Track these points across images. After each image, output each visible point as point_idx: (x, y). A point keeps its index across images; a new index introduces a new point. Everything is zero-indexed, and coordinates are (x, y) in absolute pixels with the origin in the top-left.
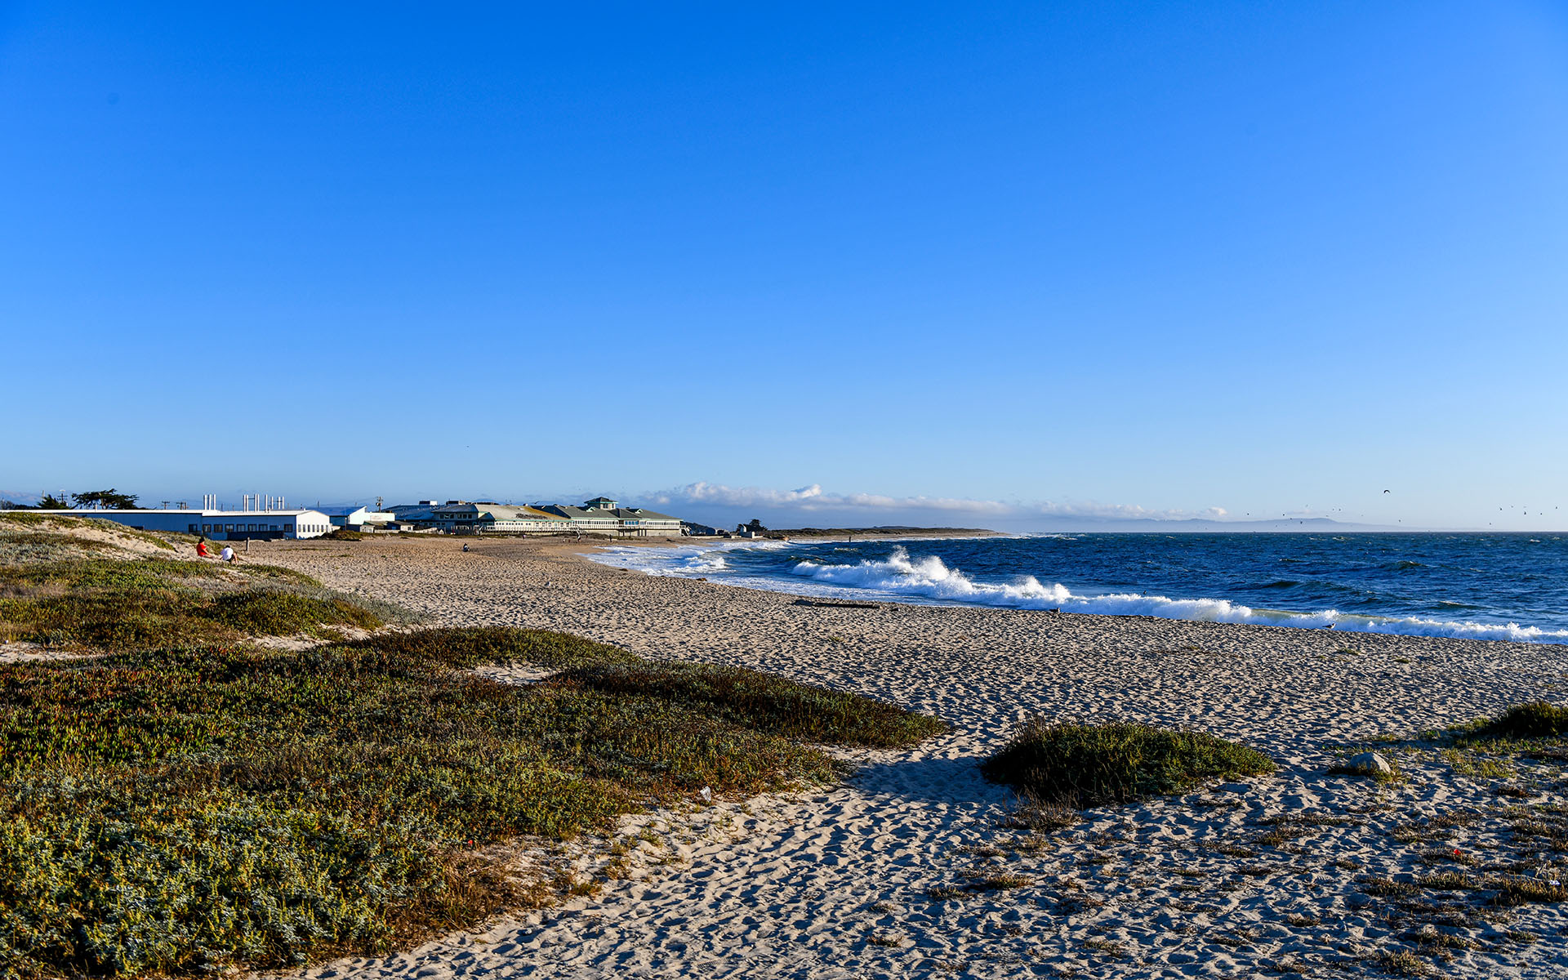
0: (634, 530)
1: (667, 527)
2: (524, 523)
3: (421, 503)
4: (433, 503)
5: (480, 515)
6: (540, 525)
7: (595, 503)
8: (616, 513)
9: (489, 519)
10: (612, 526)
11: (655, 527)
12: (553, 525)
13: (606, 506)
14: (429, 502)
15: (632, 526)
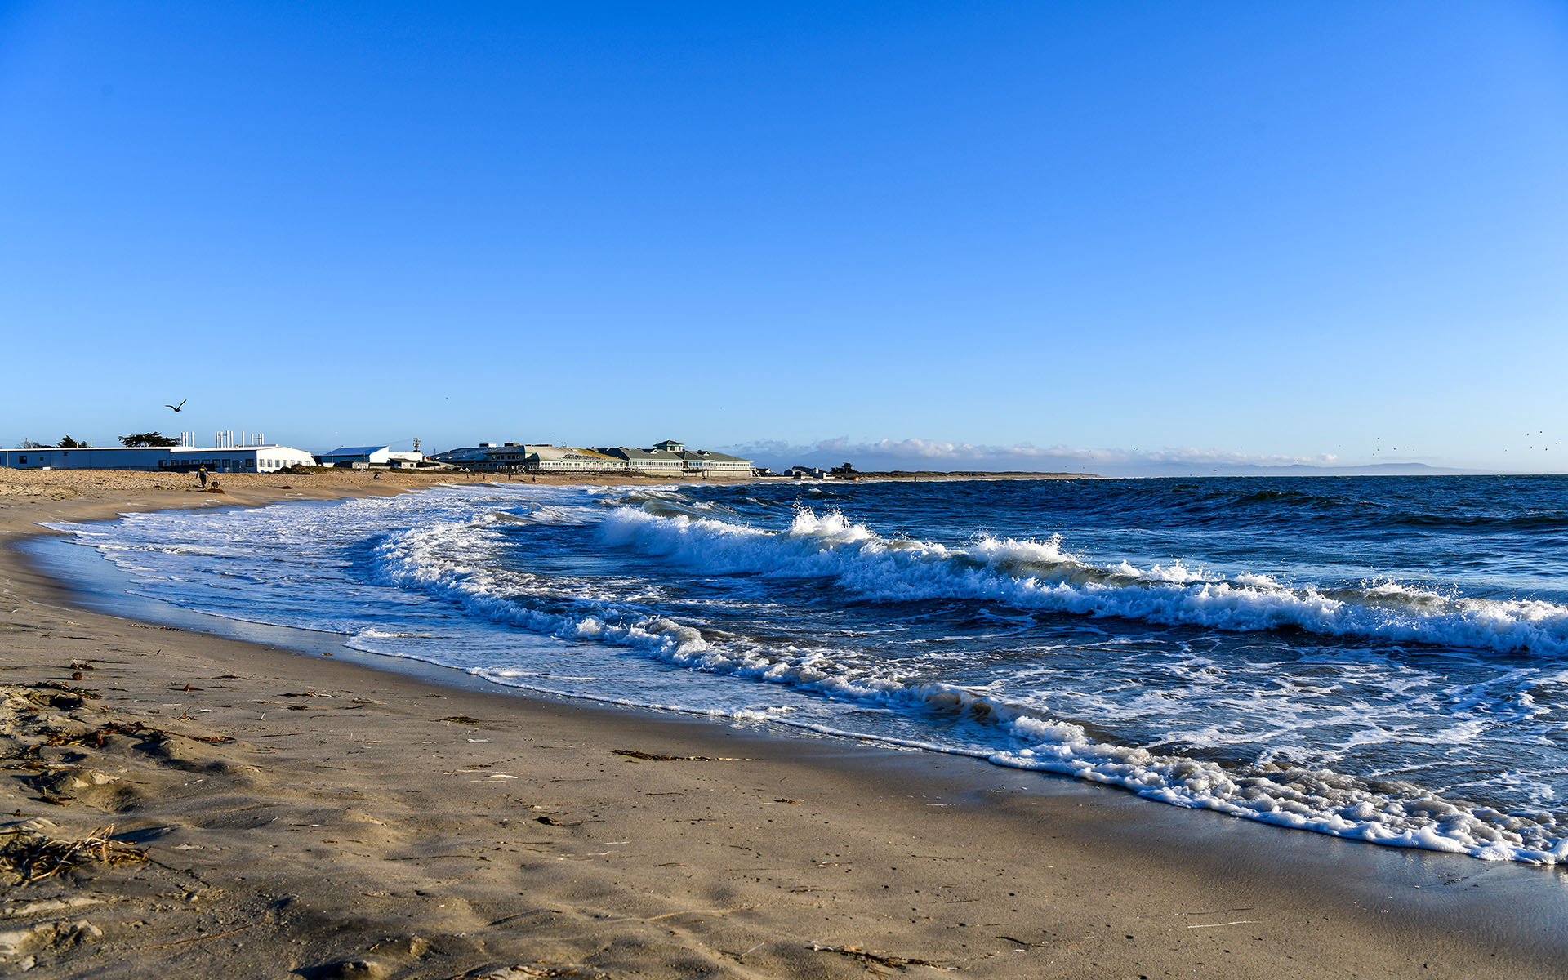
0: (698, 471)
1: (736, 468)
2: (573, 463)
3: (481, 445)
4: (490, 446)
5: (527, 456)
6: (591, 465)
7: (662, 446)
8: (682, 455)
9: (535, 459)
10: (675, 467)
11: (718, 468)
12: (605, 466)
13: (672, 448)
14: (487, 445)
15: (695, 467)
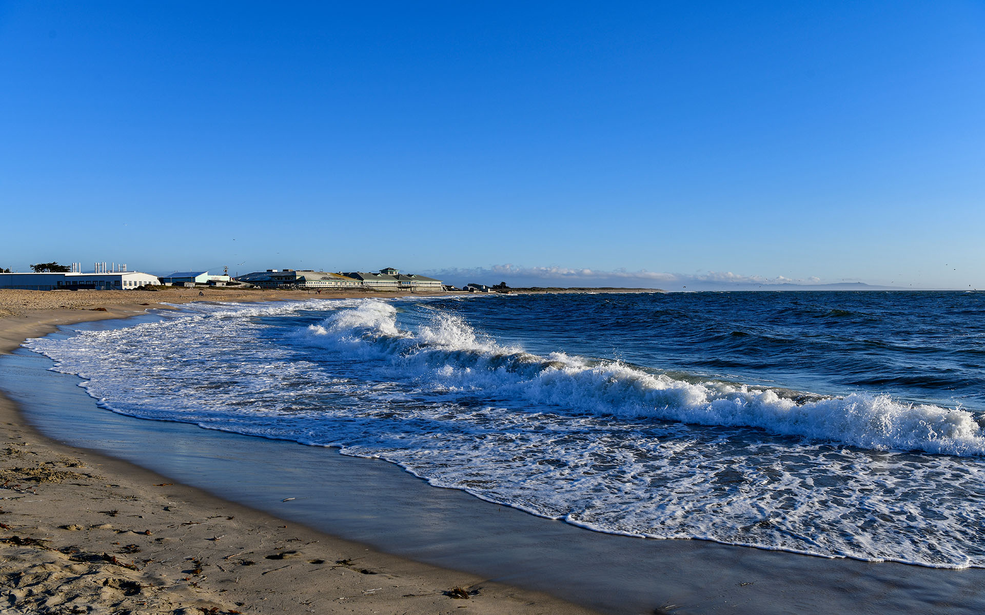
0: (408, 287)
1: (432, 285)
2: (327, 283)
3: (267, 271)
4: (274, 271)
5: (297, 278)
6: (339, 284)
7: (385, 271)
8: (397, 277)
9: (303, 280)
10: (393, 285)
11: (421, 285)
12: (348, 284)
13: (391, 273)
14: (272, 270)
15: (406, 285)
